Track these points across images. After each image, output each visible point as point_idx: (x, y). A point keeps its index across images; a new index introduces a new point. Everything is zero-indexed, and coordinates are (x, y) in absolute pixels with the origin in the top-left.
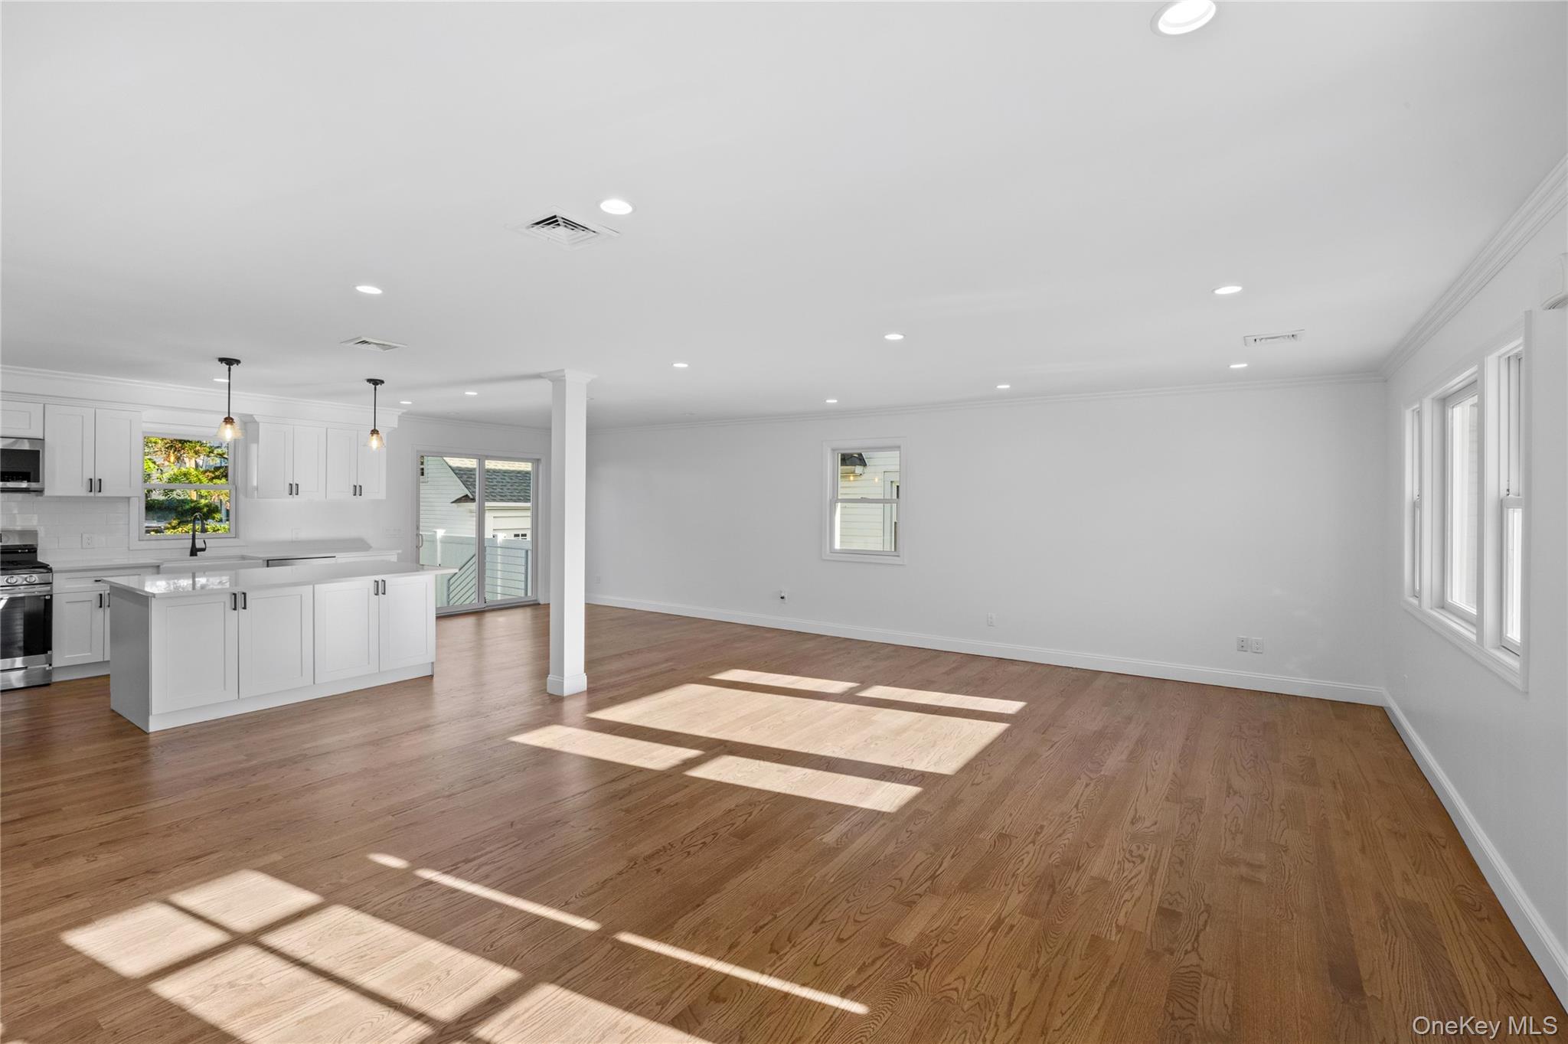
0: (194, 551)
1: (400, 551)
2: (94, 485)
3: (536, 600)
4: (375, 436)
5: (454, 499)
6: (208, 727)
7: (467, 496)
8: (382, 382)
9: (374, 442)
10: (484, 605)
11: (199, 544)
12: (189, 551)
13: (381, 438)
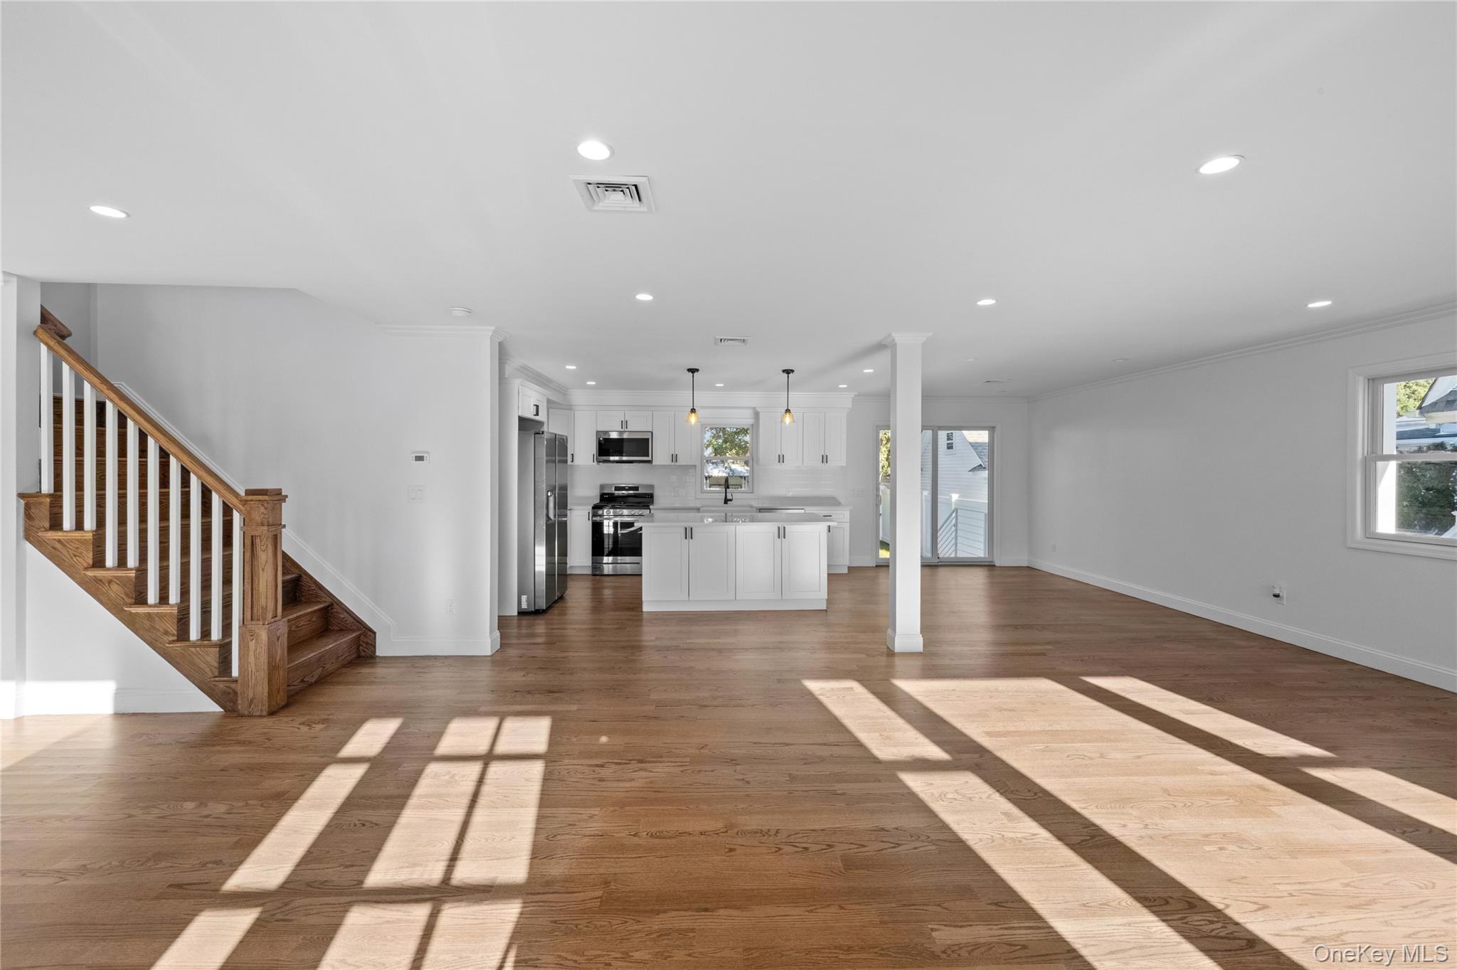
0: (726, 501)
1: (851, 508)
2: (674, 458)
3: (992, 562)
4: (788, 414)
5: (970, 469)
6: (669, 615)
7: (981, 465)
8: (793, 371)
9: (788, 419)
10: (937, 560)
11: (729, 497)
12: (723, 501)
13: (793, 416)
